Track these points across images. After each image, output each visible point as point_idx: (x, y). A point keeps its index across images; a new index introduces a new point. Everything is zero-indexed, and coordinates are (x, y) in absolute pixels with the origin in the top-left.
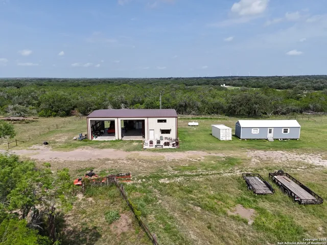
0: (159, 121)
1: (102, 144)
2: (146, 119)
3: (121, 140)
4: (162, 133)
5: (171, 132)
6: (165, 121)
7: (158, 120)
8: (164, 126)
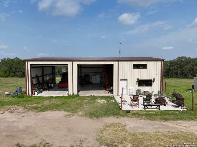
0: (136, 67)
1: (46, 103)
2: (115, 64)
3: (77, 96)
4: (140, 85)
5: (154, 84)
6: (145, 66)
7: (134, 65)
8: (143, 74)
